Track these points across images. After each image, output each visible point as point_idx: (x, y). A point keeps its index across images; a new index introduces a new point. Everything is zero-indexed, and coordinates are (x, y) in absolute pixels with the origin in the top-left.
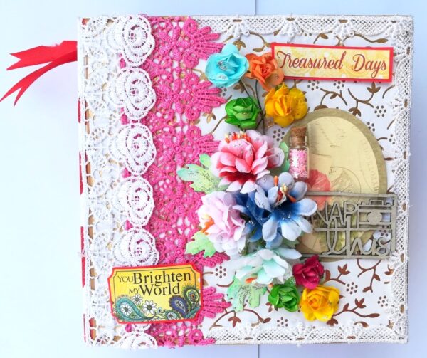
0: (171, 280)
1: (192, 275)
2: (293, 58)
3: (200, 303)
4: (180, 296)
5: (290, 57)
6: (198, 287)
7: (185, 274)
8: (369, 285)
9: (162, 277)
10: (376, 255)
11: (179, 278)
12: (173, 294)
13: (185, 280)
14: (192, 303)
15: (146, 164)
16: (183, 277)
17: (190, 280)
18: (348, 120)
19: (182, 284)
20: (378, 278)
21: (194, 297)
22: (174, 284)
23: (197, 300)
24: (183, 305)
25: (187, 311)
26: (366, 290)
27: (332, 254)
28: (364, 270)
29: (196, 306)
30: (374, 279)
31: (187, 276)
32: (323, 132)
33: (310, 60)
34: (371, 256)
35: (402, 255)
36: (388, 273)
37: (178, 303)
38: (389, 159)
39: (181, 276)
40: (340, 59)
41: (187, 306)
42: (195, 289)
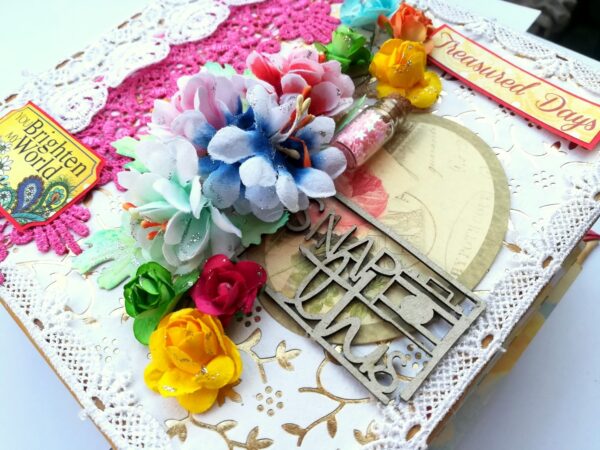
0: (59, 157)
1: (87, 172)
3: (52, 214)
4: (43, 183)
5: (456, 45)
6: (75, 194)
7: (81, 164)
8: (303, 426)
9: (56, 146)
10: (366, 374)
11: (70, 163)
12: (40, 174)
13: (72, 171)
14: (44, 204)
15: (187, 38)
16: (75, 166)
17: (77, 175)
19: (65, 173)
20: (332, 429)
21: (55, 200)
22: (56, 164)
23: (53, 206)
24: (31, 197)
25: (27, 208)
26: (291, 428)
27: (292, 306)
28: (320, 390)
29: (41, 214)
30: (324, 424)
31: (81, 168)
33: (482, 64)
34: (353, 370)
35: (416, 427)
36: (358, 437)
37: (31, 188)
39: (75, 163)
40: (526, 85)
41: (34, 202)
42: (68, 192)
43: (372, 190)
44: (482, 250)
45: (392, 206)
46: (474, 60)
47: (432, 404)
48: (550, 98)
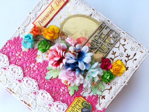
0: (76, 107)
1: (79, 99)
2: (41, 21)
3: (90, 104)
4: (83, 108)
5: (40, 21)
7: (77, 101)
8: (124, 49)
9: (73, 108)
10: (116, 40)
11: (77, 104)
12: (80, 110)
13: (79, 102)
14: (88, 106)
15: (37, 86)
16: (78, 102)
17: (80, 101)
18: (70, 18)
19: (80, 104)
20: (124, 45)
21: (86, 104)
22: (78, 107)
23: (88, 104)
24: (86, 109)
25: (89, 109)
26: (125, 51)
27: (106, 53)
28: (119, 47)
29: (90, 106)
30: (124, 46)
31: (78, 101)
32: (69, 28)
33: (45, 16)
34: (116, 42)
35: (123, 32)
36: (125, 41)
37: (84, 110)
38: (91, 15)
39: (77, 103)
40: (51, 8)
41: (87, 108)
42: (84, 102)
43: (80, 40)
44: (92, 20)
45: (84, 36)
46: (44, 18)
47: (119, 30)
48: (55, 3)
